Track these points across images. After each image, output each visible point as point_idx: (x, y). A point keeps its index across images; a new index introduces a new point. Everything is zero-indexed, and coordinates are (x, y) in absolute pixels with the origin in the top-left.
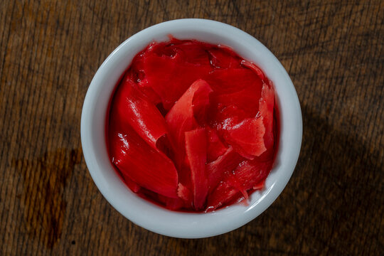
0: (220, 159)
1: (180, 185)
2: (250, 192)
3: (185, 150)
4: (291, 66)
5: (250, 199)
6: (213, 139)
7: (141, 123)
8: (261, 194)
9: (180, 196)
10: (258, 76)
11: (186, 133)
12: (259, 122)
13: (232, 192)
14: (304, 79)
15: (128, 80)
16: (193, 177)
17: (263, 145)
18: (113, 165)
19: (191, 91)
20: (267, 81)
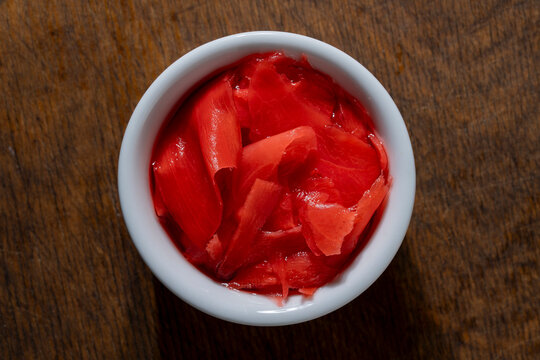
0: (279, 233)
1: (215, 236)
2: (293, 292)
3: (244, 200)
4: (491, 35)
5: (287, 300)
6: (285, 205)
7: (213, 138)
8: (303, 302)
9: (208, 249)
10: (379, 162)
11: (258, 180)
12: (350, 217)
13: (272, 280)
14: (513, 44)
15: (225, 80)
16: (236, 237)
17: (339, 245)
18: (151, 169)
19: (292, 135)
20: (386, 174)
